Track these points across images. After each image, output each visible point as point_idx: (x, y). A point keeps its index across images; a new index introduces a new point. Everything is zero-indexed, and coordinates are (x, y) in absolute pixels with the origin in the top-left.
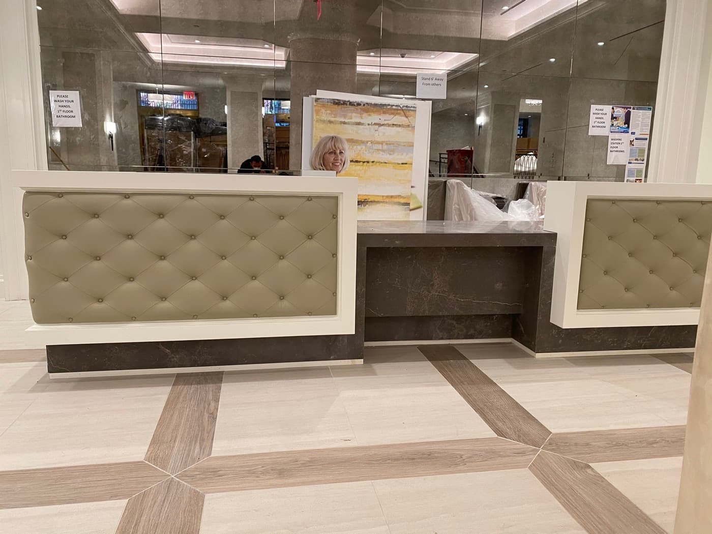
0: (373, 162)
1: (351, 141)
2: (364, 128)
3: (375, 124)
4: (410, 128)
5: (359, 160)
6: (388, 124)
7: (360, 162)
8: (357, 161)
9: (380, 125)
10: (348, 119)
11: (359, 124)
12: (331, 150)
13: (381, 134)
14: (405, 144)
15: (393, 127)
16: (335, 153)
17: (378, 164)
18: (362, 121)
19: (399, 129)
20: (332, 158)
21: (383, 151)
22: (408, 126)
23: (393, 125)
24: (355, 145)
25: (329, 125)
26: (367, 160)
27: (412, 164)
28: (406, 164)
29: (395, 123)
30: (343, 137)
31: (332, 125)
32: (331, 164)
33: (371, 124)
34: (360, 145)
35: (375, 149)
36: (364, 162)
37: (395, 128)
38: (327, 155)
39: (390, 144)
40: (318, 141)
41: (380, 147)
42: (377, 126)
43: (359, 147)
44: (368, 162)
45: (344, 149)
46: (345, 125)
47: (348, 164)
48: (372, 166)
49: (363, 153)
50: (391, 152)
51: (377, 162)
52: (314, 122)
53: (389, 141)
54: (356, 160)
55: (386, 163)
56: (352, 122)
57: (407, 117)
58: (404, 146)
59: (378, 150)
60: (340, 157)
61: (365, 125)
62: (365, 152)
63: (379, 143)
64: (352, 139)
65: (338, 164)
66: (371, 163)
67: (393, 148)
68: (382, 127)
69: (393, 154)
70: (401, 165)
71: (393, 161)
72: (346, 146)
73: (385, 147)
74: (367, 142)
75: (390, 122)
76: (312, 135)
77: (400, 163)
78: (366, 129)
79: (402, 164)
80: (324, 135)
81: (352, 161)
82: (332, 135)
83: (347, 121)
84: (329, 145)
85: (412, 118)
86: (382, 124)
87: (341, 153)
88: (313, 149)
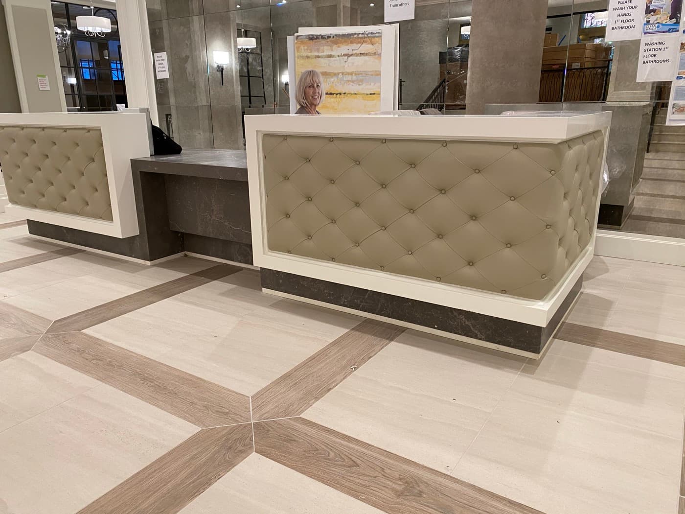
0: (344, 94)
1: (325, 74)
2: (334, 60)
3: (344, 55)
4: (377, 56)
5: (333, 92)
6: (356, 53)
7: (334, 94)
8: (331, 94)
9: (349, 56)
10: (322, 53)
11: (330, 56)
12: (311, 84)
13: (350, 65)
14: (372, 73)
15: (361, 56)
16: (313, 87)
17: (349, 95)
18: (333, 53)
19: (366, 58)
20: (311, 91)
21: (353, 82)
22: (375, 54)
23: (361, 54)
24: (328, 78)
25: (307, 60)
26: (338, 92)
27: (379, 94)
28: (374, 94)
29: (362, 52)
30: (318, 70)
31: (309, 60)
32: (311, 98)
33: (341, 56)
34: (332, 77)
35: (346, 81)
36: (337, 94)
37: (363, 58)
38: (308, 88)
39: (359, 74)
40: (300, 76)
41: (349, 78)
42: (347, 57)
43: (332, 80)
44: (340, 94)
45: (320, 83)
46: (319, 59)
47: (324, 96)
48: (344, 97)
49: (336, 85)
50: (360, 82)
51: (348, 94)
52: (296, 59)
53: (358, 71)
54: (331, 92)
55: (356, 94)
56: (324, 55)
57: (373, 44)
58: (372, 75)
59: (348, 81)
60: (317, 90)
61: (336, 57)
62: (337, 83)
63: (349, 74)
64: (325, 72)
65: (317, 97)
66: (343, 95)
67: (361, 78)
68: (351, 57)
69: (362, 84)
70: (371, 96)
71: (363, 92)
72: (321, 79)
73: (354, 78)
74: (339, 73)
75: (358, 52)
76: (295, 70)
77: (369, 93)
78: (336, 60)
79: (371, 94)
80: (304, 70)
81: (327, 94)
82: (310, 69)
83: (320, 54)
84: (308, 80)
85: (377, 44)
86: (350, 54)
87: (318, 86)
88: (297, 84)
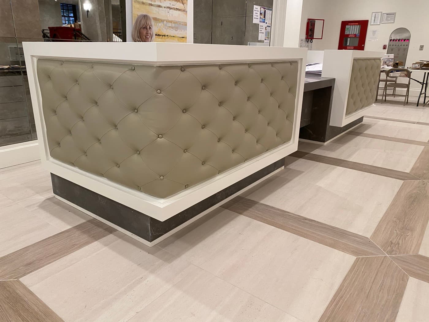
0: (167, 36)
1: (155, 19)
2: (162, 10)
3: (168, 7)
4: (185, 12)
5: (160, 34)
6: (174, 8)
7: (161, 35)
8: (159, 35)
9: (170, 8)
10: (154, 2)
11: (159, 6)
12: (144, 26)
13: (171, 15)
14: (183, 23)
15: (177, 10)
16: (147, 28)
17: (170, 37)
18: (161, 4)
19: (179, 12)
20: (144, 32)
21: (172, 28)
22: (184, 11)
23: (177, 9)
24: (158, 23)
25: (142, 5)
26: (163, 34)
27: (186, 38)
28: (184, 37)
29: (178, 8)
30: (151, 16)
31: (144, 6)
32: (144, 37)
33: (166, 8)
34: (160, 23)
35: (168, 26)
36: (163, 36)
37: (178, 12)
38: (142, 29)
39: (176, 23)
40: (136, 18)
41: (170, 25)
42: (169, 9)
43: (160, 24)
44: (165, 36)
45: (151, 26)
46: (152, 7)
47: (154, 36)
48: (167, 39)
49: (162, 29)
50: (176, 29)
51: (169, 36)
52: (133, 2)
53: (175, 21)
54: (159, 34)
55: (174, 37)
56: (155, 5)
57: (183, 4)
58: (183, 25)
59: (170, 27)
60: (149, 31)
61: (163, 8)
62: (163, 28)
63: (170, 22)
64: (156, 18)
65: (149, 37)
66: (166, 36)
67: (177, 26)
68: (171, 10)
69: (178, 30)
70: (182, 38)
71: (178, 36)
72: (153, 23)
73: (173, 25)
74: (164, 20)
75: (175, 7)
76: (132, 13)
77: (181, 37)
78: (163, 10)
79: (182, 37)
80: (140, 13)
81: (156, 35)
82: (144, 14)
83: (153, 3)
84: (143, 22)
85: (186, 4)
86: (171, 7)
87: (150, 28)
88: (133, 25)
